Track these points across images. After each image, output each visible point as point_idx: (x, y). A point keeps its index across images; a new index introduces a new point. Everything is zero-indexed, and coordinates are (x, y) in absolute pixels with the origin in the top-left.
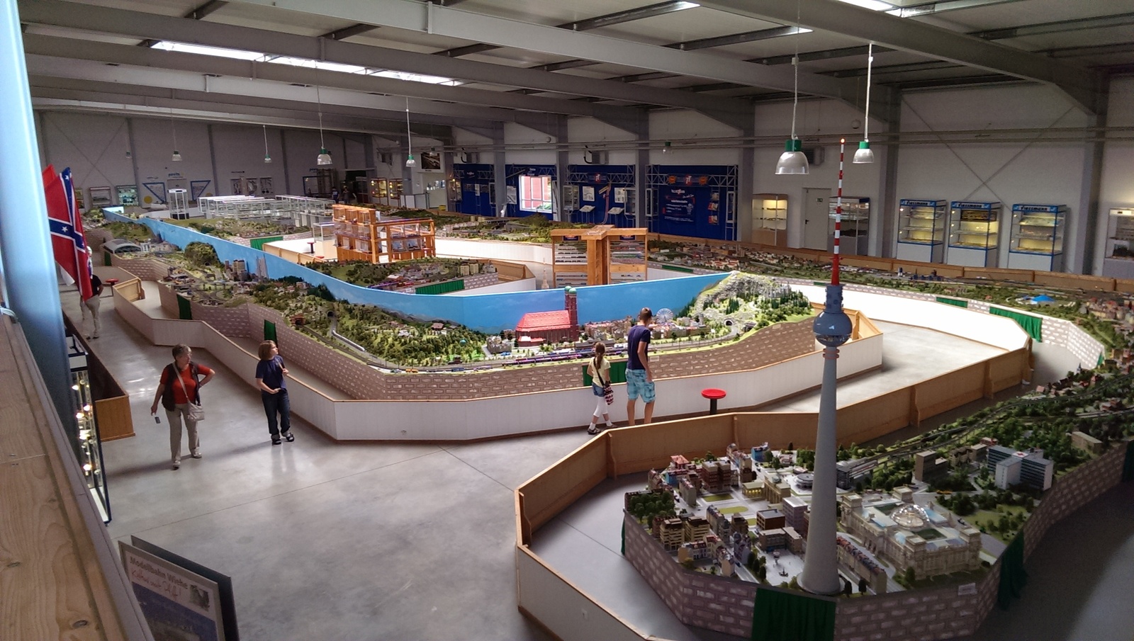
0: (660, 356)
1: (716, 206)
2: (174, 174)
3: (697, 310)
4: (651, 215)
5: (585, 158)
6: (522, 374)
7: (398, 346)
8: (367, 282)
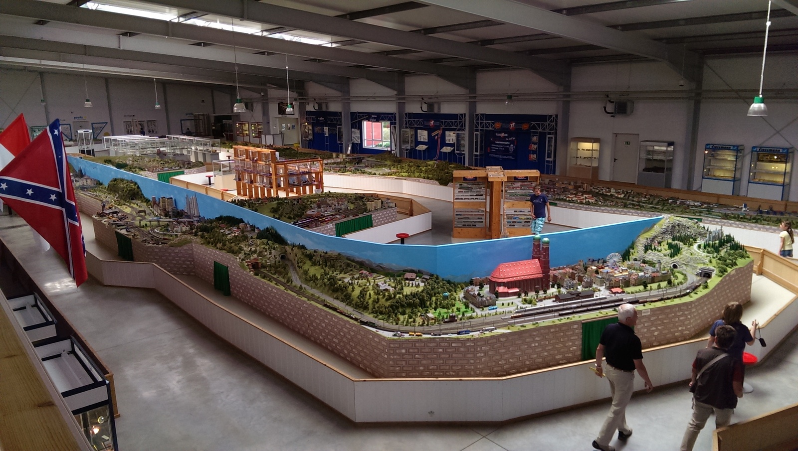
0: (651, 310)
1: (536, 147)
2: (78, 117)
5: (421, 107)
8: (290, 218)
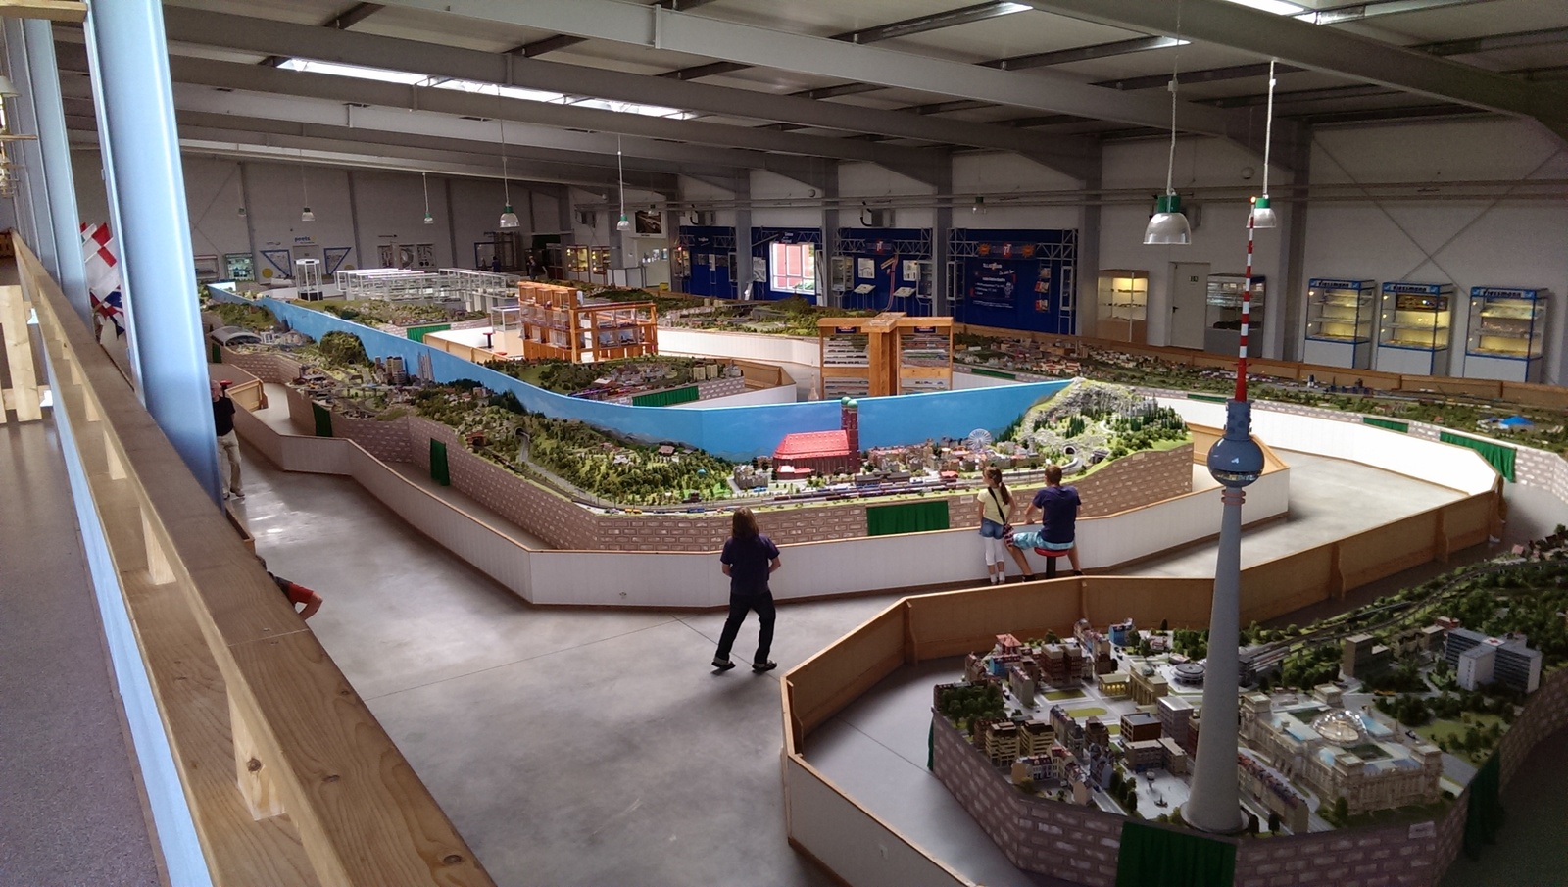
1: (1047, 286)
2: (303, 239)
3: (1025, 431)
4: (953, 299)
5: (862, 218)
6: (784, 518)
7: (613, 477)
8: (567, 388)
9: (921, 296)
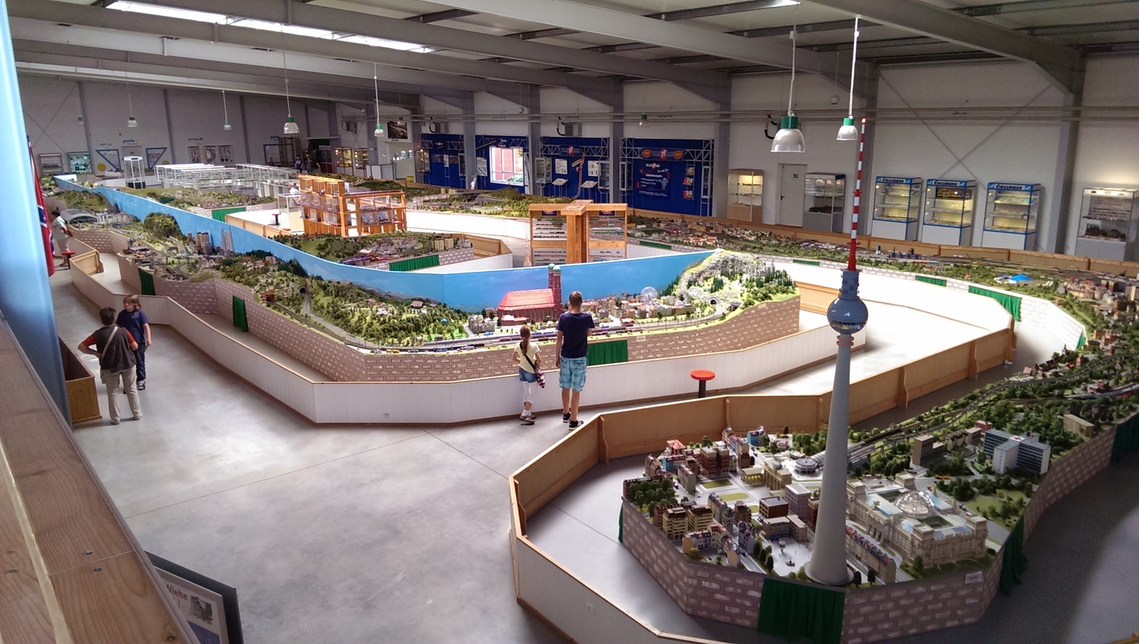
0: (647, 336)
1: (691, 180)
2: (129, 141)
3: (681, 288)
4: (625, 190)
5: (558, 129)
6: (507, 355)
7: (376, 325)
8: (338, 256)
9: (601, 188)
